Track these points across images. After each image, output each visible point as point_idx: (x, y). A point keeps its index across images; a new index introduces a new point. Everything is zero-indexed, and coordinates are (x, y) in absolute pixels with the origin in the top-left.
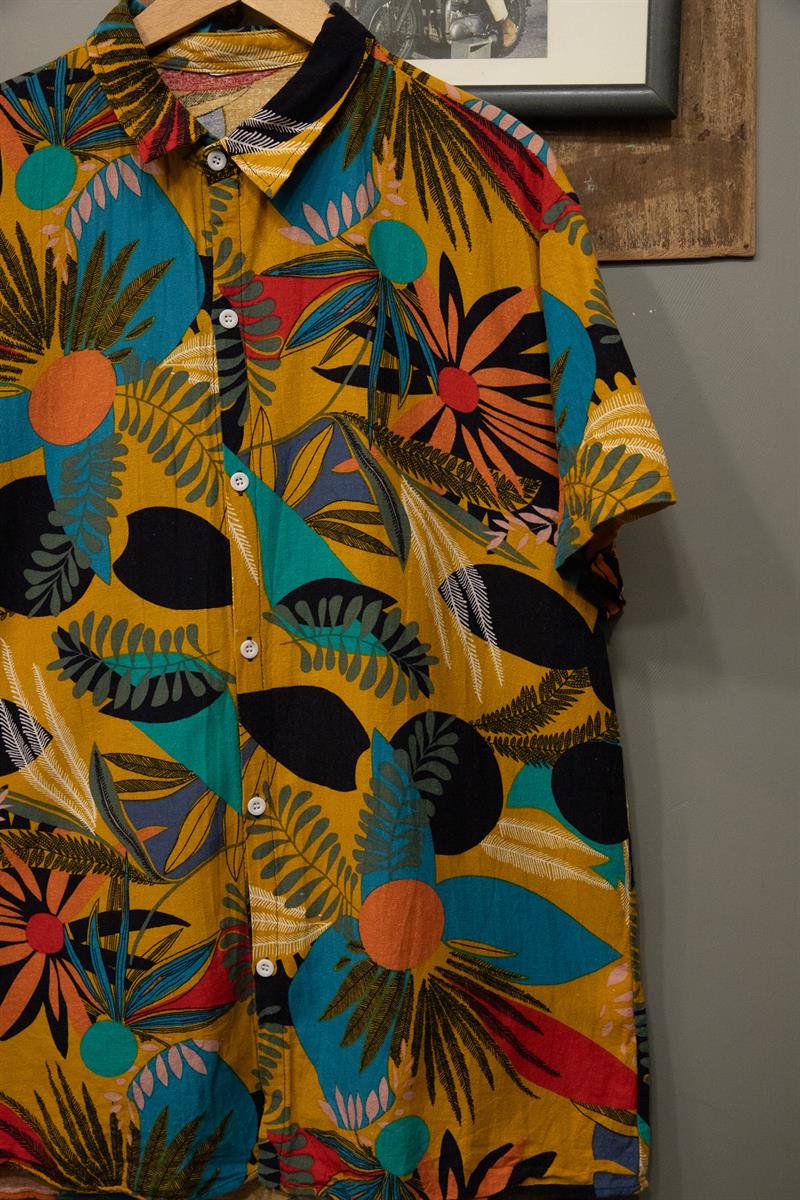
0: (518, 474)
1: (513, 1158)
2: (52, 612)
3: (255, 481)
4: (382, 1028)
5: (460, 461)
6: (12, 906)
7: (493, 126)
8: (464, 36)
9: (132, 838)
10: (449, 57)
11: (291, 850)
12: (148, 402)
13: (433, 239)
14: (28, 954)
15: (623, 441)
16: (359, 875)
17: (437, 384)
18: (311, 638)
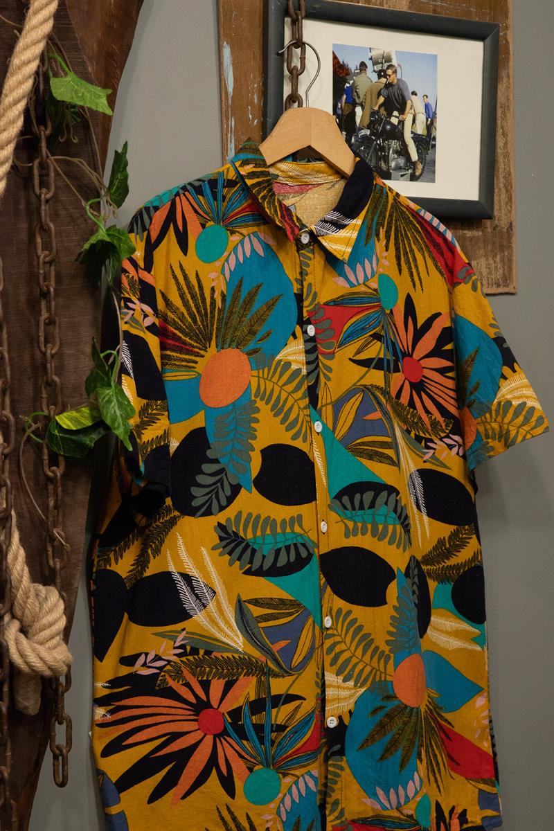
0: (443, 417)
1: (456, 814)
2: (214, 513)
3: (324, 426)
4: (412, 742)
5: (412, 410)
6: (189, 707)
7: (429, 224)
8: (398, 168)
9: (269, 650)
10: (390, 179)
11: (343, 647)
12: (270, 380)
13: (403, 285)
14: (201, 737)
15: (525, 400)
16: (392, 655)
17: (402, 367)
18: (350, 518)
